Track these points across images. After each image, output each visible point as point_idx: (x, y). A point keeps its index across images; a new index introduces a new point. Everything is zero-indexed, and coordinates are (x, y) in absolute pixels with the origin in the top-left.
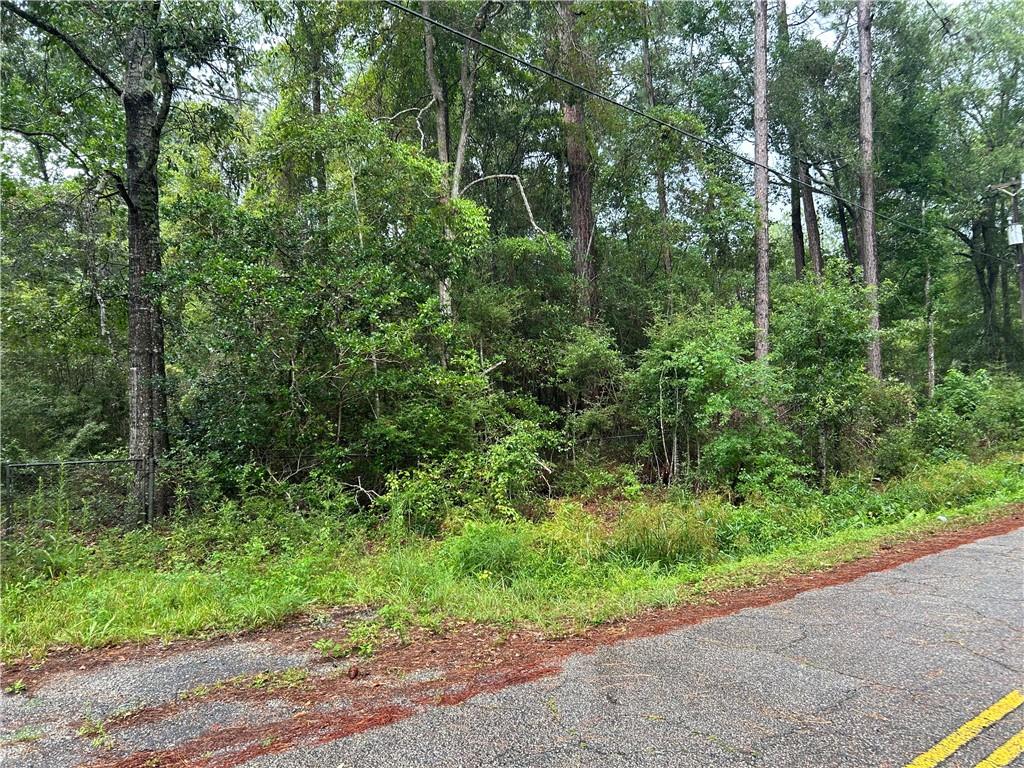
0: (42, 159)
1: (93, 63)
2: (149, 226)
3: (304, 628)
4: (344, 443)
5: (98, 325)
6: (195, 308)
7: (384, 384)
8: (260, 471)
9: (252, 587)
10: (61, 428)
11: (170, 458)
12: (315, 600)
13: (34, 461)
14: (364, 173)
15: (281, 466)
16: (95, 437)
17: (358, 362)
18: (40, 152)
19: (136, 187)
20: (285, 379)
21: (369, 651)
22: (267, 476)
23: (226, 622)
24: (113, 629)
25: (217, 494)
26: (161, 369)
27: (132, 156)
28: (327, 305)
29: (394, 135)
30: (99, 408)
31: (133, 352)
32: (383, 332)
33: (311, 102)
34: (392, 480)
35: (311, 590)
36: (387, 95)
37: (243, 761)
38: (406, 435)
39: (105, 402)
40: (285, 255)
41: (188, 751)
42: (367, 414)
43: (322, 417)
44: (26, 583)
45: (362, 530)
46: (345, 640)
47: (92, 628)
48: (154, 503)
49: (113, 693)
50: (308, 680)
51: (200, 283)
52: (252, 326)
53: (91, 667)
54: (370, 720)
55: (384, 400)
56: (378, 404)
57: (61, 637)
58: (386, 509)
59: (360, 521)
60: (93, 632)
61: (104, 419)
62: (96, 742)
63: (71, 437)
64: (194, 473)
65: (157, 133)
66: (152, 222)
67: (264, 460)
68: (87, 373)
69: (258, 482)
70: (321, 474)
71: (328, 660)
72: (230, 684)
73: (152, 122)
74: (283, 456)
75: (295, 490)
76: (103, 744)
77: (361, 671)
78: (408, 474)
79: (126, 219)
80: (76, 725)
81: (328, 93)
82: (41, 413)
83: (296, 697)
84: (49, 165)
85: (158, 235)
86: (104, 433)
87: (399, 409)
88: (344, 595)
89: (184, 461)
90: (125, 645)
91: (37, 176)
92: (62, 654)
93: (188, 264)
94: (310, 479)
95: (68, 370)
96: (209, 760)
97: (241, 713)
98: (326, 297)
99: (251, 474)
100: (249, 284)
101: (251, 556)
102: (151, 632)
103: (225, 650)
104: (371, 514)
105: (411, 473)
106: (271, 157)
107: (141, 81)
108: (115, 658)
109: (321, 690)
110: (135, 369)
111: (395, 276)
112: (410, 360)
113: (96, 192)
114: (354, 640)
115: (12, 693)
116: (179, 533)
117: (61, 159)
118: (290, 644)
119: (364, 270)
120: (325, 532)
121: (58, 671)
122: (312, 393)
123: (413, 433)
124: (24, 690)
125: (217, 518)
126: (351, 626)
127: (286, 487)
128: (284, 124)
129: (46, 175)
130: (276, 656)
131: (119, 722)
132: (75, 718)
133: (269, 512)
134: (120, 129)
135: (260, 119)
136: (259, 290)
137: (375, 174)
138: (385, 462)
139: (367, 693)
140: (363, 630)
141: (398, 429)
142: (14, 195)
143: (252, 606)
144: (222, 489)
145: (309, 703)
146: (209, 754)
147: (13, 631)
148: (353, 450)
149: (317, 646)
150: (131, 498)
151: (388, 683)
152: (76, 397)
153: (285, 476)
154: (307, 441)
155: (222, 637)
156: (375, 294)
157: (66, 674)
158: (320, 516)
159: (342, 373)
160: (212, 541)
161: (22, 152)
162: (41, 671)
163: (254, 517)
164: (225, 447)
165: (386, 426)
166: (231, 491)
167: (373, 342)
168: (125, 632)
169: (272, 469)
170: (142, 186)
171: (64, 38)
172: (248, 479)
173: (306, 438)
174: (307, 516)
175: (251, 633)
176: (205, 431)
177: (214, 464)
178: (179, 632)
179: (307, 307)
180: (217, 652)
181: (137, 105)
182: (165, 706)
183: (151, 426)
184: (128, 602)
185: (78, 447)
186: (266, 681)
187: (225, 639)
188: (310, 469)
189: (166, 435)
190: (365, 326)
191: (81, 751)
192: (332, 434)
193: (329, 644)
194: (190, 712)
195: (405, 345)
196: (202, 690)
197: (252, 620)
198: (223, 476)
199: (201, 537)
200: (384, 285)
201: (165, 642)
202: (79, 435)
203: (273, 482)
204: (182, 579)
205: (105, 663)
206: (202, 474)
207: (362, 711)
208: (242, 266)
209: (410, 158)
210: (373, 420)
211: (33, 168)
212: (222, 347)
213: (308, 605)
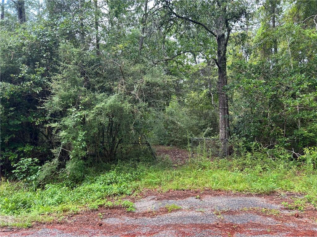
0: (195, 58)
1: (209, 29)
2: (224, 72)
3: (277, 197)
4: (286, 136)
5: (211, 101)
6: (237, 94)
7: (302, 116)
8: (258, 144)
9: (258, 180)
10: (202, 129)
11: (231, 139)
12: (279, 188)
13: (196, 138)
14: (293, 43)
15: (265, 143)
16: (210, 132)
17: (292, 109)
18: (195, 56)
19: (220, 62)
20: (265, 115)
21: (302, 209)
22: (260, 146)
23: (251, 190)
24: (220, 186)
25: (245, 150)
26: (228, 113)
27: (219, 53)
28: (280, 90)
29: (305, 28)
30: (211, 124)
31: (220, 108)
32: (302, 98)
33: (271, 23)
34: (307, 150)
35: (279, 185)
36: (301, 14)
37: (261, 234)
38: (311, 134)
39: (212, 122)
40: (265, 75)
41: (244, 226)
42: (295, 126)
43: (279, 127)
44: (197, 170)
45: (295, 167)
46: (292, 204)
47: (214, 185)
48: (227, 151)
49: (221, 204)
50: (280, 214)
51: (239, 87)
52: (255, 99)
53: (215, 195)
54: (305, 233)
55: (301, 121)
56: (299, 123)
57: (207, 185)
58: (304, 160)
59: (294, 164)
60: (214, 186)
61: (212, 127)
62: (219, 216)
63: (204, 131)
64: (238, 143)
65: (226, 45)
66: (225, 71)
67: (259, 141)
68: (207, 114)
69: (258, 148)
70: (279, 146)
71: (287, 209)
72: (254, 209)
73: (224, 42)
74: (265, 140)
75: (270, 151)
76: (220, 218)
77: (300, 215)
78: (313, 149)
79: (218, 71)
80: (213, 211)
81: (277, 18)
82: (197, 125)
83: (276, 218)
84: (197, 59)
85: (226, 74)
86: (212, 131)
87: (308, 125)
88: (290, 188)
89: (235, 140)
90: (223, 191)
91: (194, 63)
92: (207, 190)
93: (236, 82)
94: (275, 148)
95: (203, 114)
96: (251, 231)
97: (259, 219)
98: (279, 87)
99: (256, 145)
100: (254, 86)
101: (257, 171)
102: (230, 189)
103: (251, 198)
104: (298, 161)
105: (314, 148)
106: (259, 45)
107: (221, 31)
108: (221, 194)
109: (285, 219)
110: (221, 113)
111: (306, 77)
112: (312, 107)
113: (211, 65)
114: (296, 204)
115: (197, 198)
116: (235, 161)
117: (199, 57)
118: (273, 201)
119: (294, 77)
120: (282, 166)
121: (207, 195)
122: (274, 119)
123: (315, 134)
124: (199, 198)
125: (245, 157)
126: (294, 199)
127: (267, 150)
128: (264, 33)
129: (196, 62)
130: (268, 204)
131: (223, 212)
132: (213, 209)
133: (261, 157)
134: (215, 46)
135: (253, 33)
136: (257, 87)
137: (297, 43)
138: (304, 143)
139: (302, 223)
140: (299, 201)
141: (308, 132)
142: (190, 69)
143: (258, 186)
144: (246, 149)
145: (281, 222)
146: (250, 229)
147: (196, 182)
148: (290, 139)
149: (282, 204)
150: (220, 149)
151: (310, 222)
152: (205, 121)
153: (266, 146)
154: (273, 135)
155: (250, 194)
156: (298, 85)
157: (209, 196)
158: (279, 160)
159: (286, 113)
160: (244, 164)
161: (191, 57)
162: (203, 194)
163: (257, 159)
164: (247, 136)
165: (304, 131)
166: (249, 150)
167: (297, 102)
168: (223, 188)
169: (262, 144)
170: (222, 61)
171: (202, 25)
172: (254, 146)
173: (273, 134)
174: (274, 160)
175: (259, 195)
176: (241, 131)
177: (244, 141)
178: (237, 190)
179: (273, 91)
180: (249, 198)
181: (221, 38)
182: (236, 211)
183: (225, 129)
184: (223, 179)
185: (206, 134)
186: (266, 211)
187: (250, 195)
188: (275, 145)
189: (229, 132)
190: (294, 96)
191: (215, 218)
192: (282, 133)
193: (287, 204)
194: (243, 215)
195: (311, 102)
196: (246, 209)
197: (259, 191)
198: (247, 145)
199: (241, 163)
200: (302, 81)
201: (234, 192)
202: (206, 131)
203: (262, 148)
204: (237, 175)
205: (218, 195)
206: (241, 144)
207: (301, 229)
208: (252, 80)
209: (312, 34)
210: (297, 129)
211: (193, 61)
212: (246, 106)
213: (277, 189)
